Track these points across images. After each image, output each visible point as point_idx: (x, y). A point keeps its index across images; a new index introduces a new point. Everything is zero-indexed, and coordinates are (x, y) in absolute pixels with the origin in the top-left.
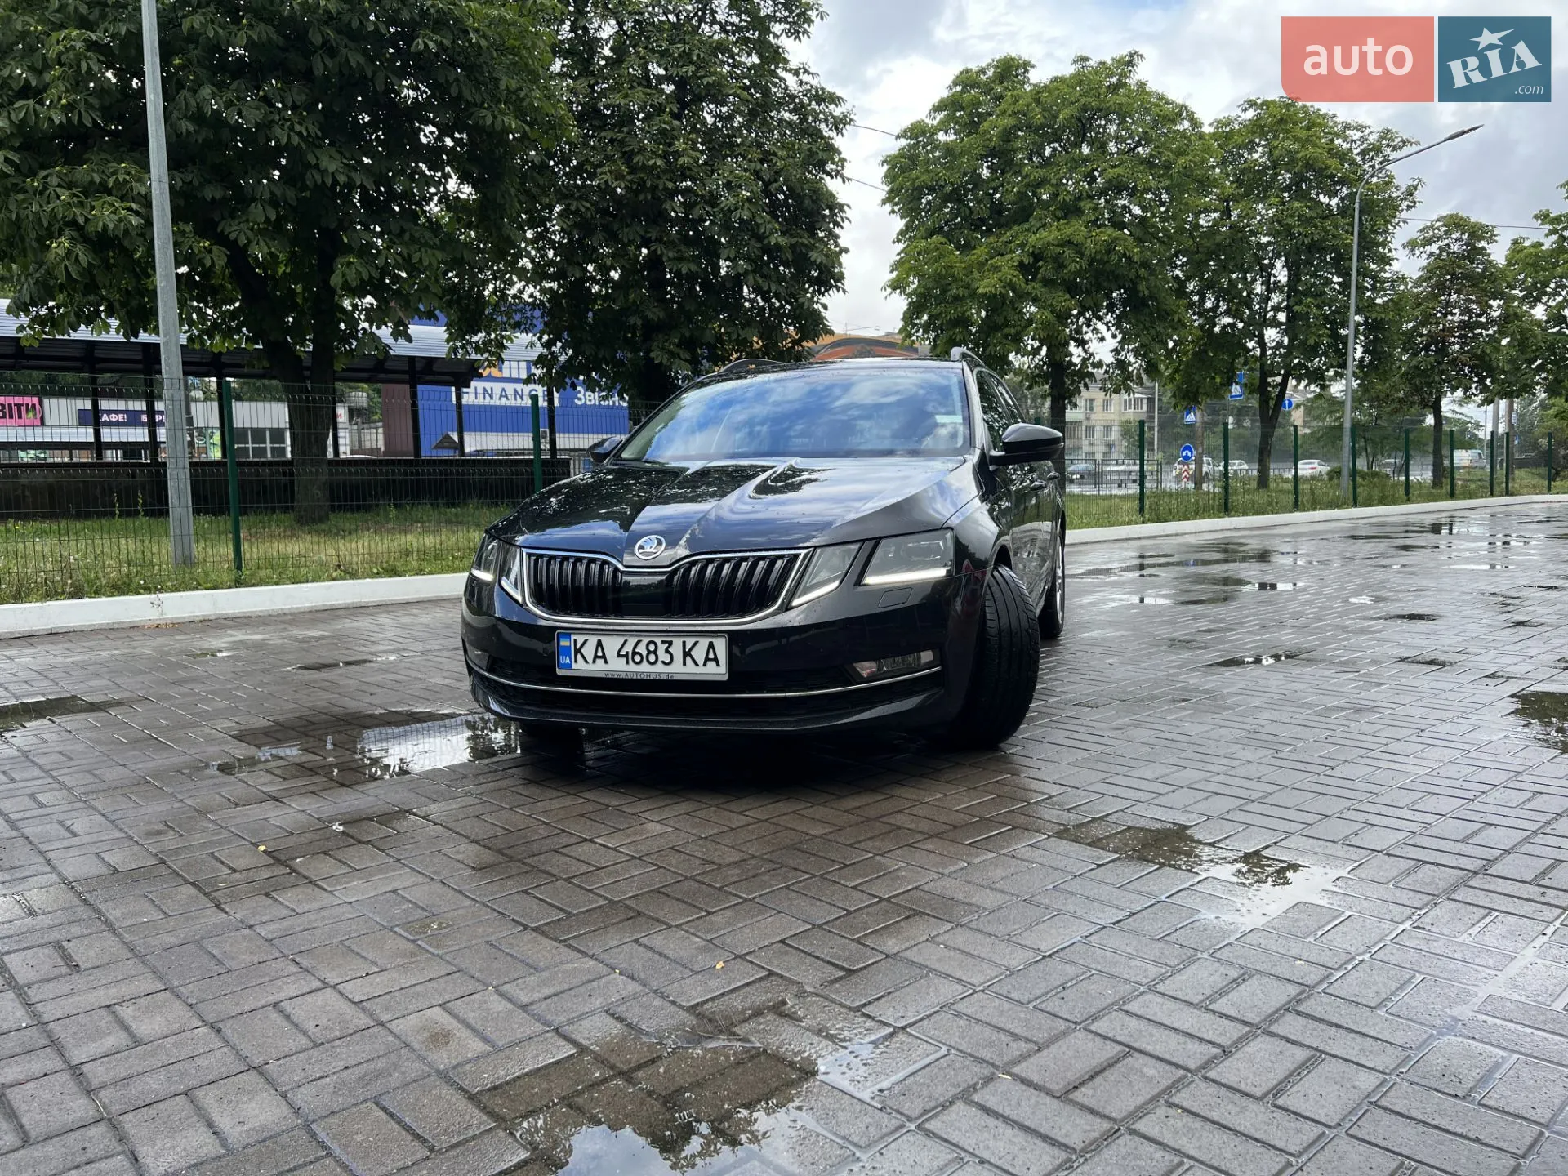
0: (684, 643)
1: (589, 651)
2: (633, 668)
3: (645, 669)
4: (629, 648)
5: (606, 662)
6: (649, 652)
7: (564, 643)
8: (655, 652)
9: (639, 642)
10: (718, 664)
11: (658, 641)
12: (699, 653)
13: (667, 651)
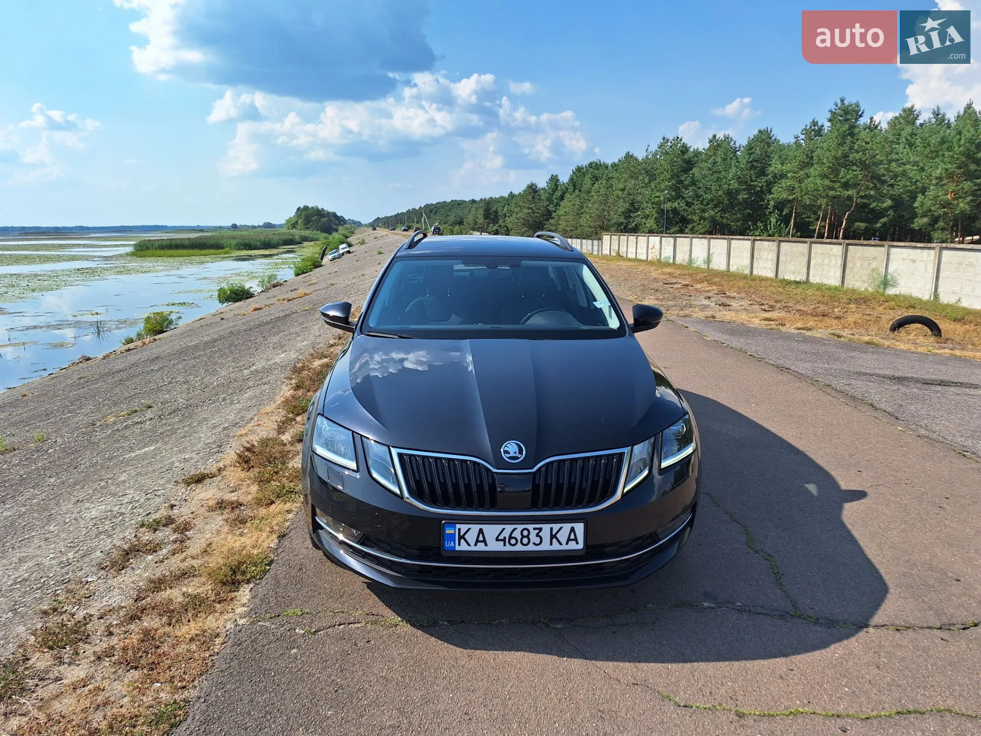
0: (551, 529)
1: (471, 537)
2: (508, 548)
3: (519, 548)
4: (506, 534)
5: (486, 545)
6: (523, 537)
7: (449, 531)
8: (528, 537)
9: (515, 529)
10: (577, 543)
11: (530, 527)
12: (563, 536)
13: (537, 535)
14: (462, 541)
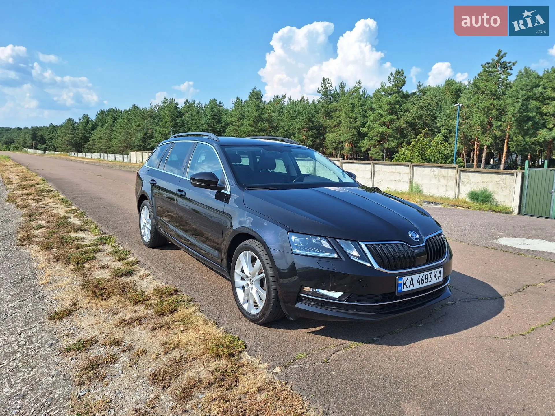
0: (434, 272)
1: (408, 284)
2: (421, 286)
3: (424, 285)
4: (420, 279)
5: (413, 286)
7: (399, 282)
8: (427, 278)
9: (423, 275)
10: (441, 278)
11: (428, 273)
12: (437, 275)
13: (430, 277)
14: (405, 286)
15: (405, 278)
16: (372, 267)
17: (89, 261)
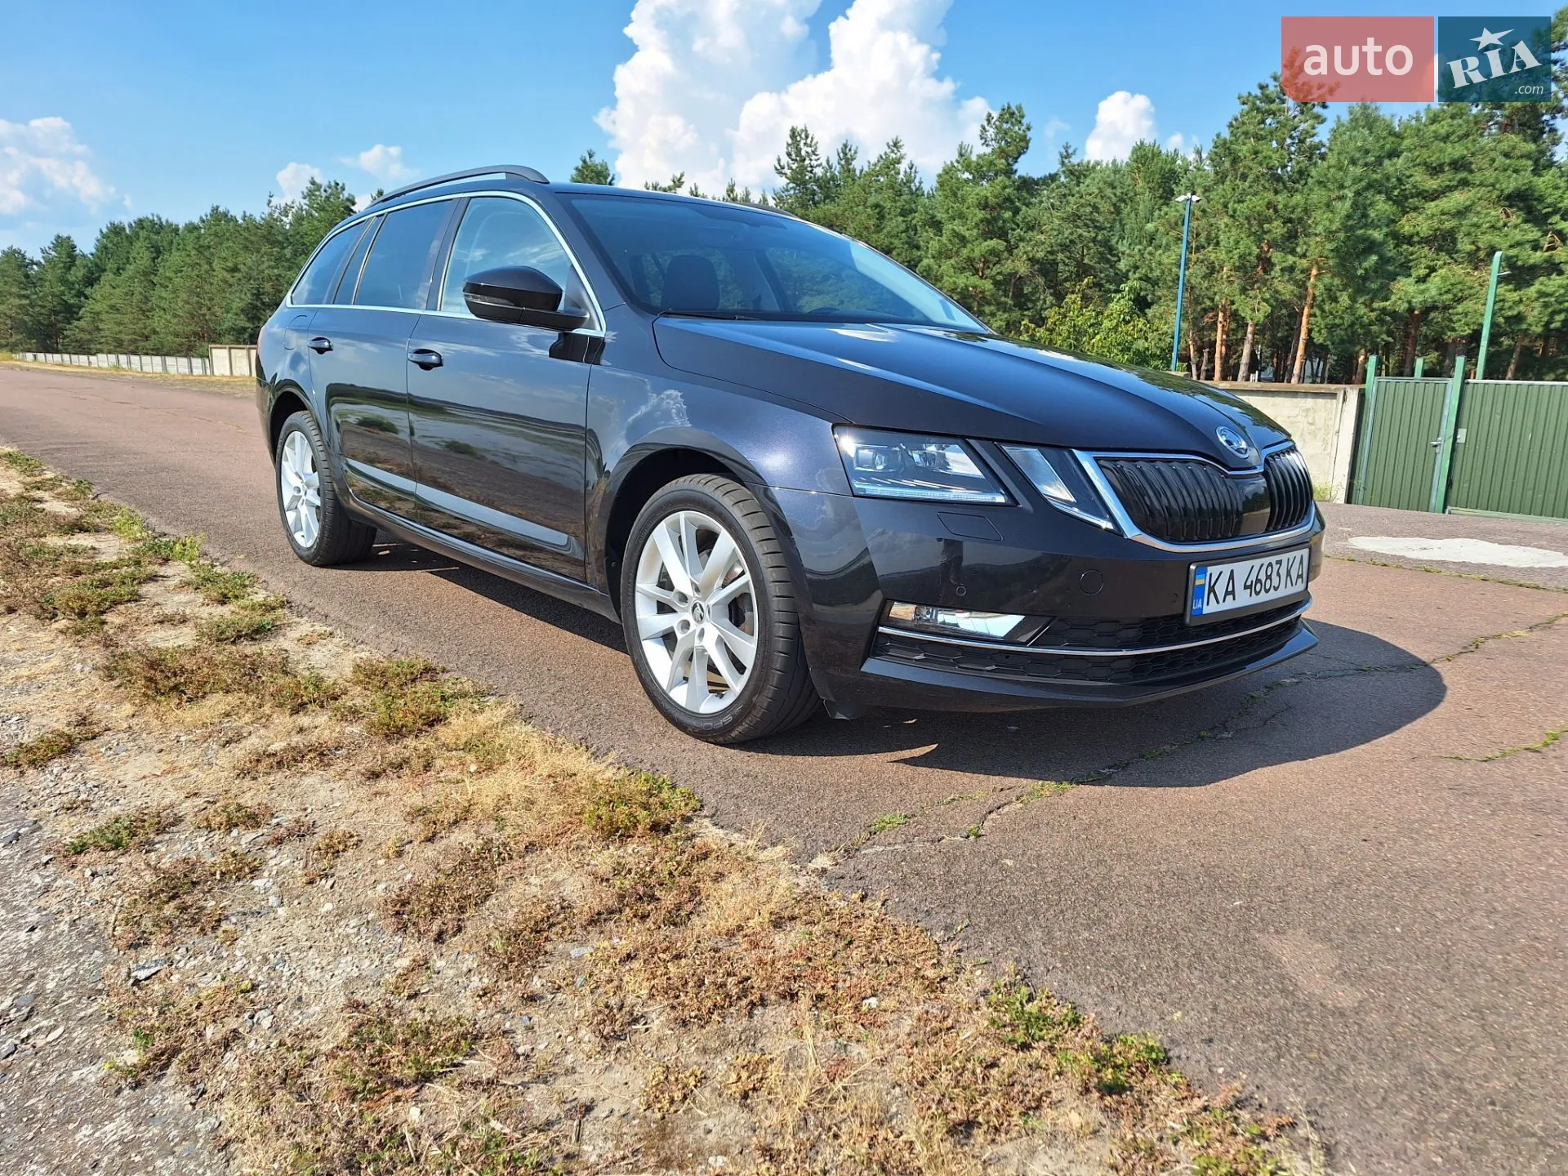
0: (1288, 561)
1: (1220, 589)
2: (1253, 599)
3: (1262, 596)
4: (1253, 576)
5: (1234, 598)
7: (1198, 581)
8: (1270, 577)
9: (1261, 566)
10: (1302, 581)
11: (1273, 560)
12: (1295, 571)
13: (1278, 573)
14: (1212, 595)
15: (1213, 570)
16: (1118, 532)
17: (121, 608)
